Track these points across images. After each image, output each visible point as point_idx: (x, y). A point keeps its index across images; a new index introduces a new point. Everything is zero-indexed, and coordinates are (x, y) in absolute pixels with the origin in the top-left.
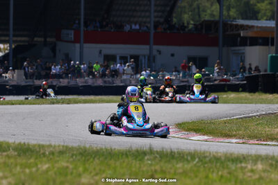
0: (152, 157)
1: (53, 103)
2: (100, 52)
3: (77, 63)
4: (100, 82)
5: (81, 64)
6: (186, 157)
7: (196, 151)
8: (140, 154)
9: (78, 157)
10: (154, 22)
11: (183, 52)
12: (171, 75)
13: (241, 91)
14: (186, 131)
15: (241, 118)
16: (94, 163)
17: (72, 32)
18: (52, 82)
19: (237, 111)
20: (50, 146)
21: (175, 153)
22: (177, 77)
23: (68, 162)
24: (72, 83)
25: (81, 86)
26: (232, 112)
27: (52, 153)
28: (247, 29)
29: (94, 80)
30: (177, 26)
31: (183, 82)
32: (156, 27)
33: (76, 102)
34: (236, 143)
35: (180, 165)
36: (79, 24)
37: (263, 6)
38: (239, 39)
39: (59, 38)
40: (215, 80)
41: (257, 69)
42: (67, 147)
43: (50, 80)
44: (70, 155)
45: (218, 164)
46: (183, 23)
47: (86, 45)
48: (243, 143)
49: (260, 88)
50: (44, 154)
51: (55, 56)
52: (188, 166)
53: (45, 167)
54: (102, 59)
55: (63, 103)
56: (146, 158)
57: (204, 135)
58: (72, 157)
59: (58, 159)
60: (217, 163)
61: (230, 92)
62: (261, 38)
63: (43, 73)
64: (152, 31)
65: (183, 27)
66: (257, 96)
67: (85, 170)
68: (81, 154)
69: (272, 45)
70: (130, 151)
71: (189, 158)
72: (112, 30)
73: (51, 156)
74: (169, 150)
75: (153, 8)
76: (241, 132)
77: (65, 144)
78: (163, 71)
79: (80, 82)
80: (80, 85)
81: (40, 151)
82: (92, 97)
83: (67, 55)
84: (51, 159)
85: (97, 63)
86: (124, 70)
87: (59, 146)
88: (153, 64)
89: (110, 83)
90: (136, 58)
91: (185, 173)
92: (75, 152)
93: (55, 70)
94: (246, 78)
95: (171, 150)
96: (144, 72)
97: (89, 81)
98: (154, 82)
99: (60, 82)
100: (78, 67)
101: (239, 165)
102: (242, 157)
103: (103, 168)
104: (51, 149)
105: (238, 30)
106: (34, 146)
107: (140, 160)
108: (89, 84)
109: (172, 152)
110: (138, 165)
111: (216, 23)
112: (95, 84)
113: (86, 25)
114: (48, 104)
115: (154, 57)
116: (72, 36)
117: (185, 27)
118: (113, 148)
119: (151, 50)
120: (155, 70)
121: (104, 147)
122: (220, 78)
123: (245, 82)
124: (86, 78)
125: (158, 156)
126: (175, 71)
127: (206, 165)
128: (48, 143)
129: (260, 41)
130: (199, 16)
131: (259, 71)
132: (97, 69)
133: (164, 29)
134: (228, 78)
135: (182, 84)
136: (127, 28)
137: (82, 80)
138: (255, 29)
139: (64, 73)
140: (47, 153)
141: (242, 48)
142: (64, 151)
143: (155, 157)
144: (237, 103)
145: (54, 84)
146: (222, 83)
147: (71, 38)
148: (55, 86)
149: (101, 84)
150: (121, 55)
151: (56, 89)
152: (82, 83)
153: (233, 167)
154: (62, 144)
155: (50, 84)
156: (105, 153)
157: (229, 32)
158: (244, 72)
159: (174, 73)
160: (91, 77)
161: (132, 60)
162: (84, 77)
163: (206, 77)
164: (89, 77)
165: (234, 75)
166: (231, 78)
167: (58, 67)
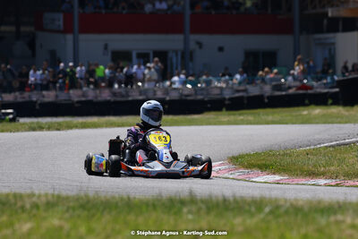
0: (194, 208)
1: (34, 130)
2: (106, 47)
4: (105, 95)
5: (75, 66)
6: (247, 208)
8: (174, 205)
9: (78, 212)
11: (238, 44)
12: (219, 81)
13: (332, 104)
14: (247, 168)
15: (332, 146)
17: (61, 16)
18: (30, 97)
19: (325, 136)
20: (32, 195)
21: (229, 201)
22: (228, 84)
23: (60, 219)
24: (63, 96)
25: (78, 102)
26: (317, 137)
27: (35, 206)
28: (337, 6)
29: (98, 92)
30: (226, 3)
31: (238, 91)
32: (193, 5)
33: (70, 127)
34: (326, 185)
35: (238, 220)
36: (71, 2)
38: (325, 21)
39: (40, 27)
40: (290, 88)
41: (356, 68)
42: (59, 197)
43: (26, 94)
44: (65, 208)
45: (299, 217)
47: (82, 37)
48: (337, 185)
50: (23, 208)
51: (34, 55)
52: (251, 222)
53: (27, 227)
54: (109, 57)
55: (49, 128)
56: (185, 210)
57: (274, 174)
58: (67, 211)
59: (45, 214)
60: (297, 215)
61: (313, 106)
63: (16, 84)
64: (188, 12)
66: (356, 111)
67: (90, 231)
68: (83, 207)
70: (159, 200)
71: (253, 209)
72: (124, 12)
73: (34, 211)
74: (221, 198)
76: (332, 168)
77: (56, 193)
79: (75, 95)
80: (76, 99)
81: (15, 204)
82: (95, 119)
83: (53, 53)
84: (35, 215)
86: (144, 75)
87: (46, 195)
88: (191, 65)
89: (123, 96)
90: (162, 55)
91: (248, 231)
92: (71, 204)
93: (34, 76)
94: (339, 84)
95: (224, 196)
96: (176, 78)
97: (90, 93)
98: (193, 92)
99: (43, 96)
100: (71, 70)
101: (332, 219)
102: (336, 206)
103: (118, 227)
104: (34, 199)
105: (324, 6)
106: (7, 195)
107: (176, 214)
108: (90, 98)
109: (225, 200)
110: (172, 222)
112: (99, 99)
113: (83, 4)
114: (26, 131)
115: (191, 54)
116: (61, 23)
118: (131, 197)
119: (186, 42)
121: (117, 195)
122: (298, 84)
123: (337, 90)
124: (85, 89)
125: (203, 206)
127: (281, 220)
128: (29, 191)
133: (207, 8)
134: (310, 84)
135: (237, 95)
136: (148, 8)
137: (78, 92)
138: (351, 5)
139: (49, 82)
140: (28, 206)
141: (331, 35)
142: (53, 203)
143: (199, 209)
144: (324, 123)
145: (34, 99)
146: (301, 92)
147: (59, 26)
148: (36, 102)
149: (109, 98)
150: (140, 51)
151: (37, 107)
152: (79, 96)
153: (323, 221)
154: (51, 192)
155: (27, 99)
156: (120, 204)
157: (310, 11)
158: (334, 73)
159: (223, 79)
160: (92, 86)
161: (156, 59)
162: (81, 88)
163: (274, 83)
164: (88, 86)
165: (319, 79)
166: (314, 83)
167: (39, 72)
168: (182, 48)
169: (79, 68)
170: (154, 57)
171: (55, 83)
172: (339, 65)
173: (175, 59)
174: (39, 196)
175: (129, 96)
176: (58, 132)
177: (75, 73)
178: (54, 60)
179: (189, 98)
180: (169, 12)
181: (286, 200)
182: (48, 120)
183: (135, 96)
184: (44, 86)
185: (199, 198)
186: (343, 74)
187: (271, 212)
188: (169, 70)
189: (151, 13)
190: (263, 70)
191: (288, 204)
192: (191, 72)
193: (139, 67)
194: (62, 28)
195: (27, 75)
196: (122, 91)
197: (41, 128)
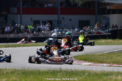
0: (61, 74)
1: (7, 47)
2: (31, 19)
3: (19, 25)
6: (79, 73)
7: (85, 70)
8: (54, 73)
9: (22, 75)
10: (60, 3)
11: (76, 18)
12: (70, 31)
13: (108, 39)
14: (79, 60)
15: (109, 53)
16: (31, 77)
17: (16, 9)
19: (106, 49)
21: (73, 71)
22: (73, 32)
23: (16, 77)
24: (17, 36)
26: (103, 50)
27: (7, 73)
28: (110, 5)
30: (72, 4)
31: (76, 34)
33: (19, 46)
34: (106, 66)
36: (20, 4)
38: (106, 10)
39: (9, 12)
40: (94, 33)
41: (116, 26)
42: (15, 70)
43: (4, 35)
45: (97, 77)
46: (76, 3)
47: (23, 16)
48: (110, 66)
49: (118, 36)
50: (3, 74)
51: (7, 22)
52: (81, 78)
53: (4, 80)
54: (32, 23)
55: (12, 47)
56: (58, 74)
57: (89, 62)
58: (18, 75)
59: (10, 76)
61: (102, 39)
62: (118, 10)
64: (59, 7)
65: (76, 5)
66: (117, 41)
68: (23, 73)
70: (50, 71)
71: (81, 74)
72: (38, 7)
73: (7, 75)
74: (71, 70)
76: (108, 60)
77: (14, 69)
78: (66, 29)
79: (20, 35)
80: (21, 37)
81: (0, 72)
83: (13, 21)
84: (7, 76)
85: (30, 25)
86: (44, 28)
87: (11, 69)
88: (60, 25)
89: (37, 36)
90: (51, 22)
92: (20, 72)
94: (111, 32)
96: (55, 30)
97: (26, 35)
98: (61, 34)
99: (10, 36)
100: (20, 27)
101: (108, 77)
102: (110, 73)
103: (35, 80)
104: (7, 71)
105: (106, 5)
109: (72, 71)
113: (23, 5)
114: (4, 47)
115: (61, 21)
116: (16, 11)
117: (77, 5)
118: (40, 70)
119: (59, 17)
120: (61, 28)
121: (35, 70)
122: (97, 32)
123: (110, 34)
125: (65, 73)
126: (72, 29)
127: (91, 78)
128: (5, 68)
129: (118, 11)
131: (117, 27)
132: (30, 28)
133: (66, 6)
134: (101, 32)
136: (46, 6)
137: (22, 34)
138: (115, 5)
139: (12, 31)
140: (5, 73)
141: (108, 15)
142: (14, 72)
143: (63, 74)
144: (106, 45)
145: (7, 37)
146: (98, 34)
147: (15, 12)
148: (7, 38)
149: (32, 36)
150: (43, 21)
151: (8, 39)
152: (22, 36)
153: (105, 78)
154: (12, 68)
155: (5, 37)
156: (36, 72)
157: (101, 7)
158: (109, 28)
159: (71, 30)
160: (26, 32)
161: (48, 23)
162: (23, 33)
163: (89, 32)
164: (25, 32)
165: (104, 30)
166: (102, 32)
167: (9, 28)
168: (57, 19)
169: (22, 26)
170: (48, 22)
171: (14, 31)
172: (111, 25)
173: (55, 23)
174: (9, 70)
175: (39, 36)
176: (15, 48)
177: (20, 28)
178: (14, 23)
179: (60, 36)
180: (53, 7)
181: (92, 71)
182: (12, 44)
183: (41, 36)
184: (10, 32)
185: (63, 70)
186: (112, 28)
187: (88, 75)
188: (53, 27)
189: (47, 7)
190: (85, 27)
191: (93, 72)
192: (60, 28)
193: (43, 26)
194: (16, 12)
196: (37, 34)
197: (9, 46)
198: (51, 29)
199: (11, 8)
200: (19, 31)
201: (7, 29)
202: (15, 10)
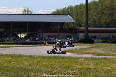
2: (47, 35)
3: (42, 37)
6: (66, 58)
7: (68, 57)
8: (56, 57)
11: (65, 35)
12: (63, 40)
13: (78, 43)
16: (46, 59)
19: (77, 48)
21: (64, 57)
23: (40, 59)
24: (41, 42)
27: (37, 57)
28: (79, 29)
30: (64, 29)
32: (59, 29)
34: (77, 54)
36: (42, 29)
37: (83, 24)
38: (77, 32)
39: (38, 32)
41: (82, 38)
47: (44, 33)
48: (79, 54)
49: (82, 42)
50: (35, 58)
51: (37, 36)
52: (67, 60)
53: (35, 60)
56: (58, 58)
57: (70, 53)
59: (38, 59)
62: (82, 31)
65: (65, 29)
66: (82, 44)
67: (44, 61)
68: (43, 58)
69: (85, 33)
75: (58, 25)
76: (78, 52)
79: (43, 41)
85: (46, 37)
90: (55, 36)
91: (66, 61)
94: (79, 40)
96: (57, 39)
103: (48, 60)
105: (77, 30)
106: (33, 56)
107: (56, 59)
111: (72, 28)
113: (44, 29)
115: (59, 36)
121: (48, 56)
125: (60, 58)
127: (71, 60)
128: (36, 55)
130: (69, 26)
132: (46, 39)
133: (61, 30)
136: (53, 30)
138: (81, 29)
142: (39, 57)
145: (37, 42)
146: (74, 41)
150: (52, 36)
157: (75, 30)
165: (76, 40)
168: (57, 35)
172: (79, 38)
173: (56, 37)
178: (40, 37)
180: (56, 30)
181: (72, 57)
183: (51, 42)
185: (59, 56)
192: (59, 38)
193: (52, 38)
195: (36, 39)
196: (49, 41)
197: (38, 46)
198: (55, 39)
199: (39, 31)
200: (42, 39)
201: (37, 39)
202: (40, 31)
